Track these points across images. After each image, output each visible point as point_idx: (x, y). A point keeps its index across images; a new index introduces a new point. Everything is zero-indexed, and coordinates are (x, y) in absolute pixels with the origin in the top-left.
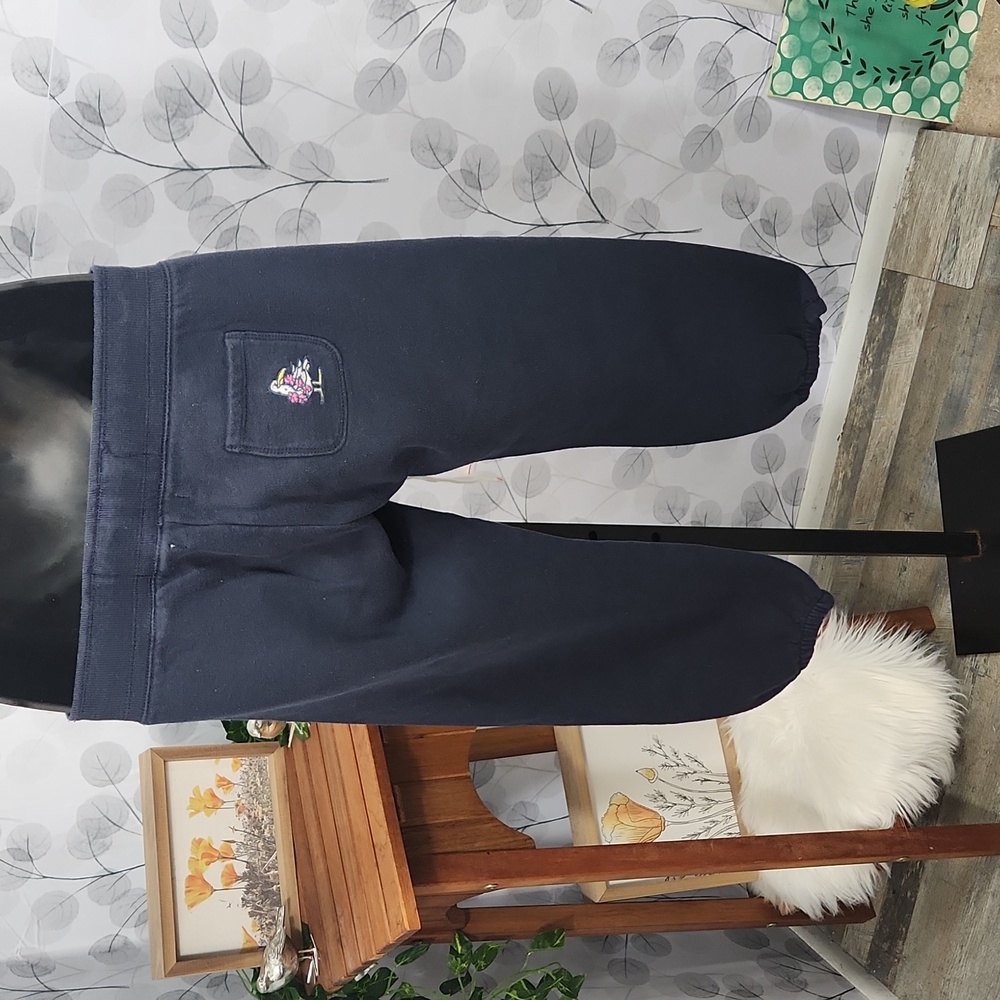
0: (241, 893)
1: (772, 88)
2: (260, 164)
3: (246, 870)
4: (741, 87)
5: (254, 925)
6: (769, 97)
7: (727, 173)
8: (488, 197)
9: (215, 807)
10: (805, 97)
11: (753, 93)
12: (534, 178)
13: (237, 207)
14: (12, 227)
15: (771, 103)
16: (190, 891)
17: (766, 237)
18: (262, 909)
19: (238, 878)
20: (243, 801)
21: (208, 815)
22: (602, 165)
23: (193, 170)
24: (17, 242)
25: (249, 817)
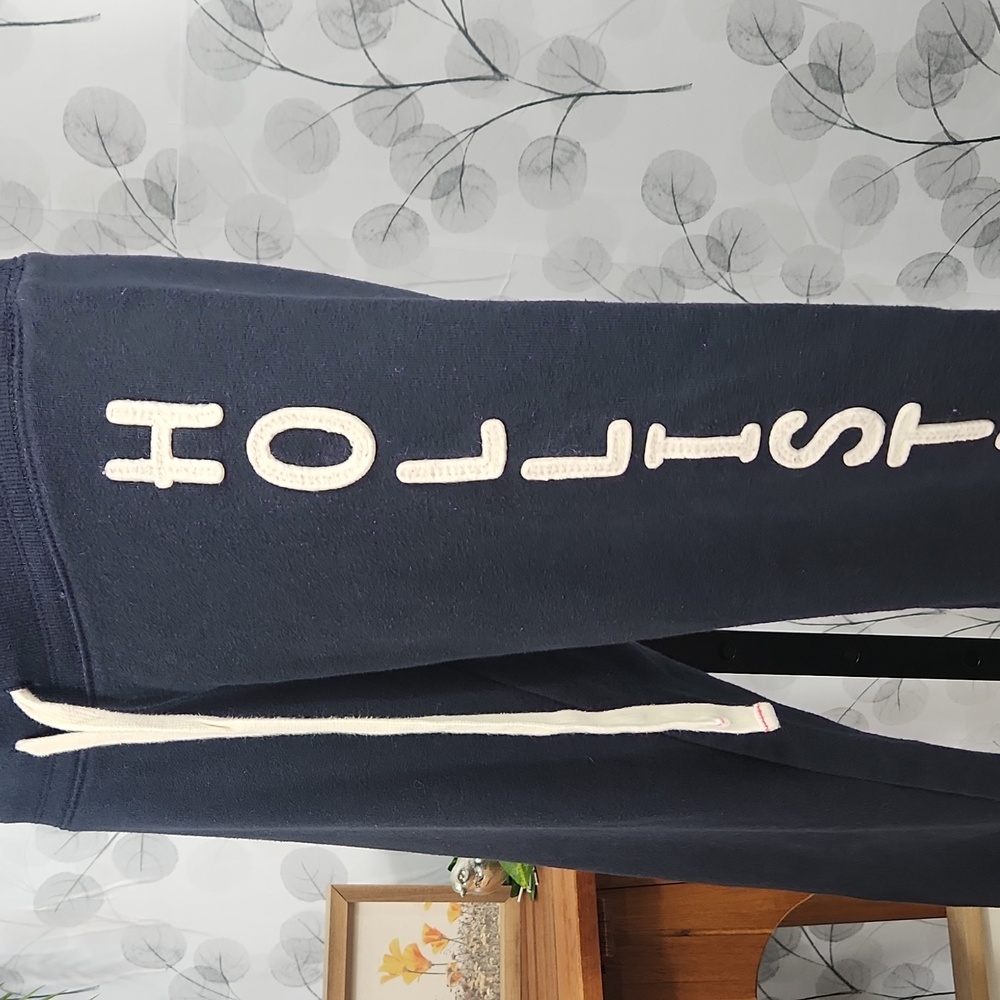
2: (491, 73)
8: (854, 104)
9: (418, 971)
12: (933, 69)
13: (460, 138)
14: (145, 181)
20: (459, 965)
21: (408, 981)
23: (394, 87)
24: (153, 200)
25: (466, 988)
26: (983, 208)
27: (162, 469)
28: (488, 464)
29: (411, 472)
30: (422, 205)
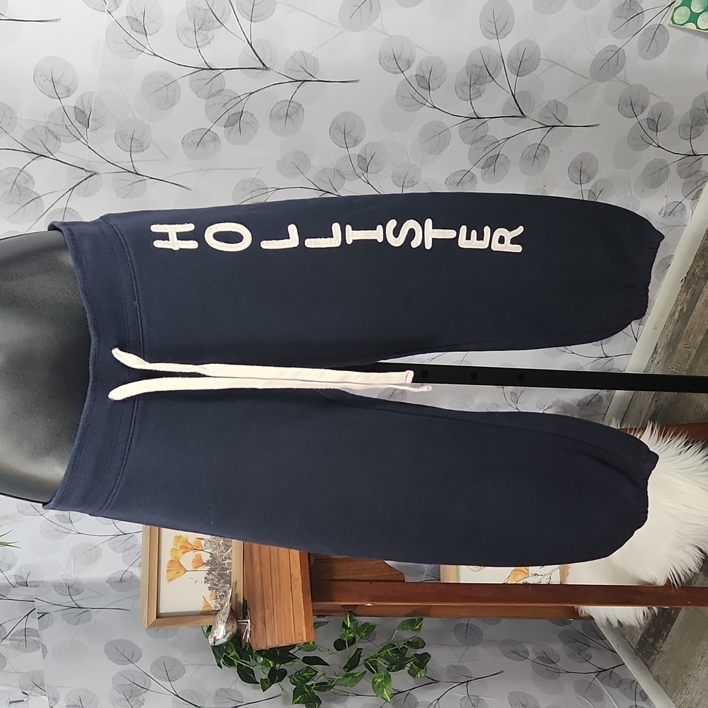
0: (205, 574)
1: (672, 19)
2: (262, 66)
3: (210, 559)
4: (648, 16)
5: (211, 596)
6: (669, 25)
7: (626, 83)
8: (434, 96)
10: (698, 28)
11: (656, 21)
12: (472, 82)
13: (242, 97)
14: (75, 107)
15: (670, 30)
16: (170, 570)
17: (649, 132)
18: (217, 585)
19: (203, 564)
22: (527, 74)
23: (212, 69)
24: (78, 118)
26: (488, 150)
27: (175, 244)
28: (293, 241)
29: (266, 245)
30: (219, 130)
